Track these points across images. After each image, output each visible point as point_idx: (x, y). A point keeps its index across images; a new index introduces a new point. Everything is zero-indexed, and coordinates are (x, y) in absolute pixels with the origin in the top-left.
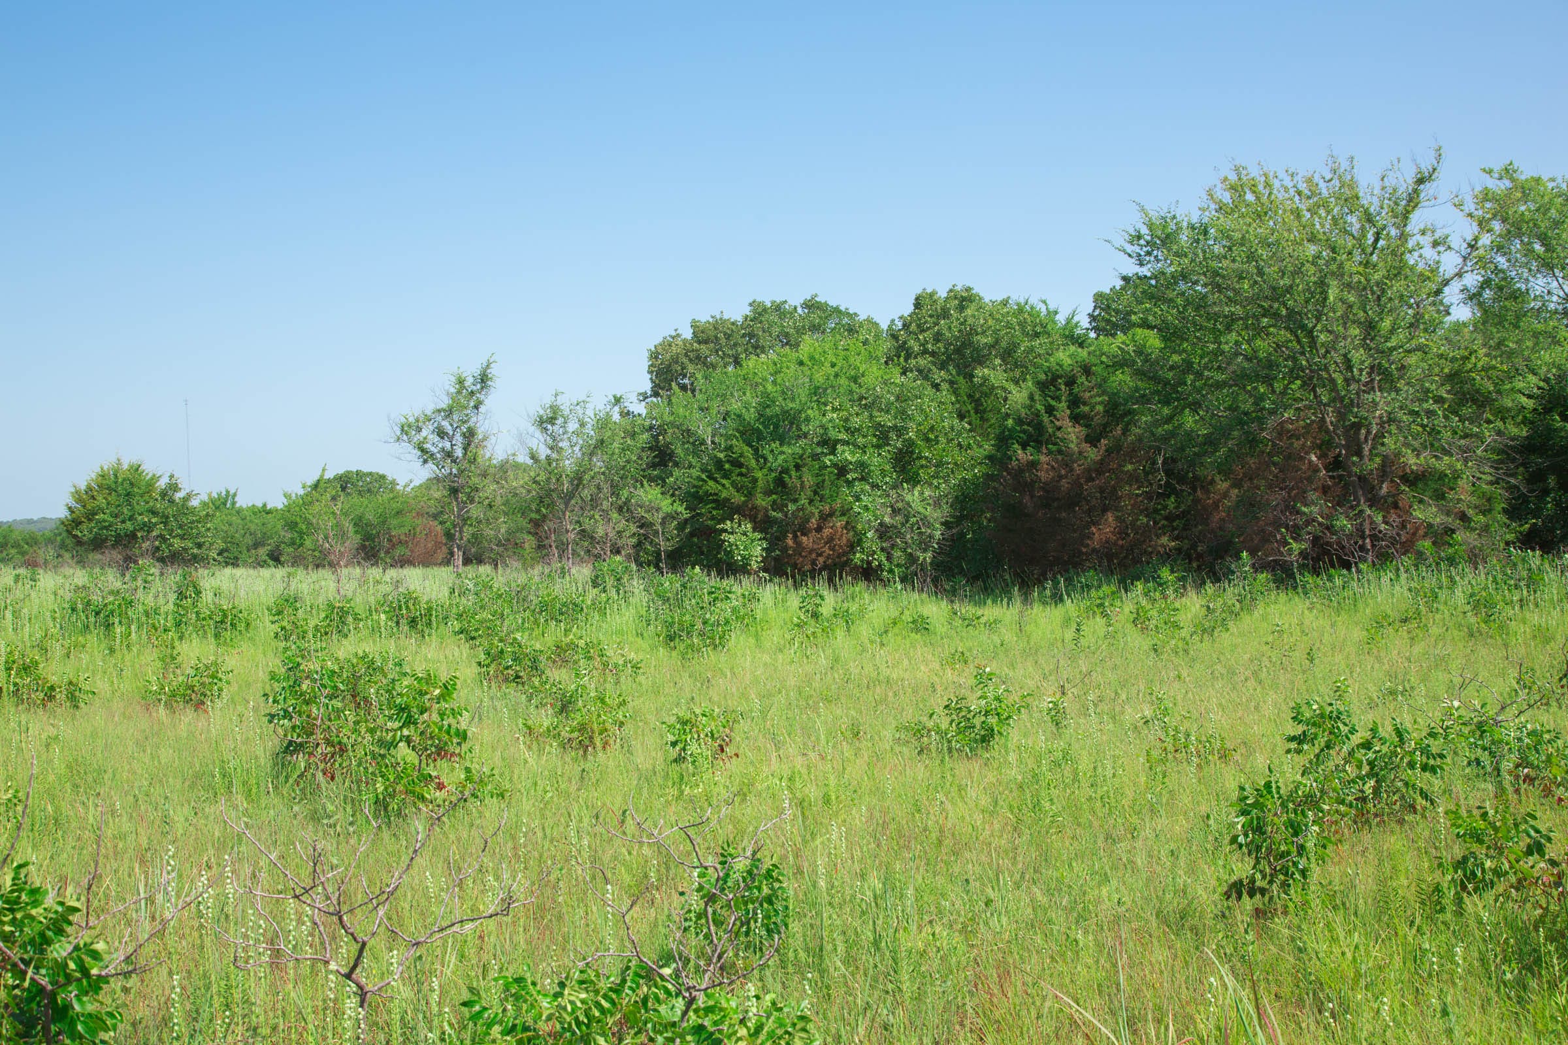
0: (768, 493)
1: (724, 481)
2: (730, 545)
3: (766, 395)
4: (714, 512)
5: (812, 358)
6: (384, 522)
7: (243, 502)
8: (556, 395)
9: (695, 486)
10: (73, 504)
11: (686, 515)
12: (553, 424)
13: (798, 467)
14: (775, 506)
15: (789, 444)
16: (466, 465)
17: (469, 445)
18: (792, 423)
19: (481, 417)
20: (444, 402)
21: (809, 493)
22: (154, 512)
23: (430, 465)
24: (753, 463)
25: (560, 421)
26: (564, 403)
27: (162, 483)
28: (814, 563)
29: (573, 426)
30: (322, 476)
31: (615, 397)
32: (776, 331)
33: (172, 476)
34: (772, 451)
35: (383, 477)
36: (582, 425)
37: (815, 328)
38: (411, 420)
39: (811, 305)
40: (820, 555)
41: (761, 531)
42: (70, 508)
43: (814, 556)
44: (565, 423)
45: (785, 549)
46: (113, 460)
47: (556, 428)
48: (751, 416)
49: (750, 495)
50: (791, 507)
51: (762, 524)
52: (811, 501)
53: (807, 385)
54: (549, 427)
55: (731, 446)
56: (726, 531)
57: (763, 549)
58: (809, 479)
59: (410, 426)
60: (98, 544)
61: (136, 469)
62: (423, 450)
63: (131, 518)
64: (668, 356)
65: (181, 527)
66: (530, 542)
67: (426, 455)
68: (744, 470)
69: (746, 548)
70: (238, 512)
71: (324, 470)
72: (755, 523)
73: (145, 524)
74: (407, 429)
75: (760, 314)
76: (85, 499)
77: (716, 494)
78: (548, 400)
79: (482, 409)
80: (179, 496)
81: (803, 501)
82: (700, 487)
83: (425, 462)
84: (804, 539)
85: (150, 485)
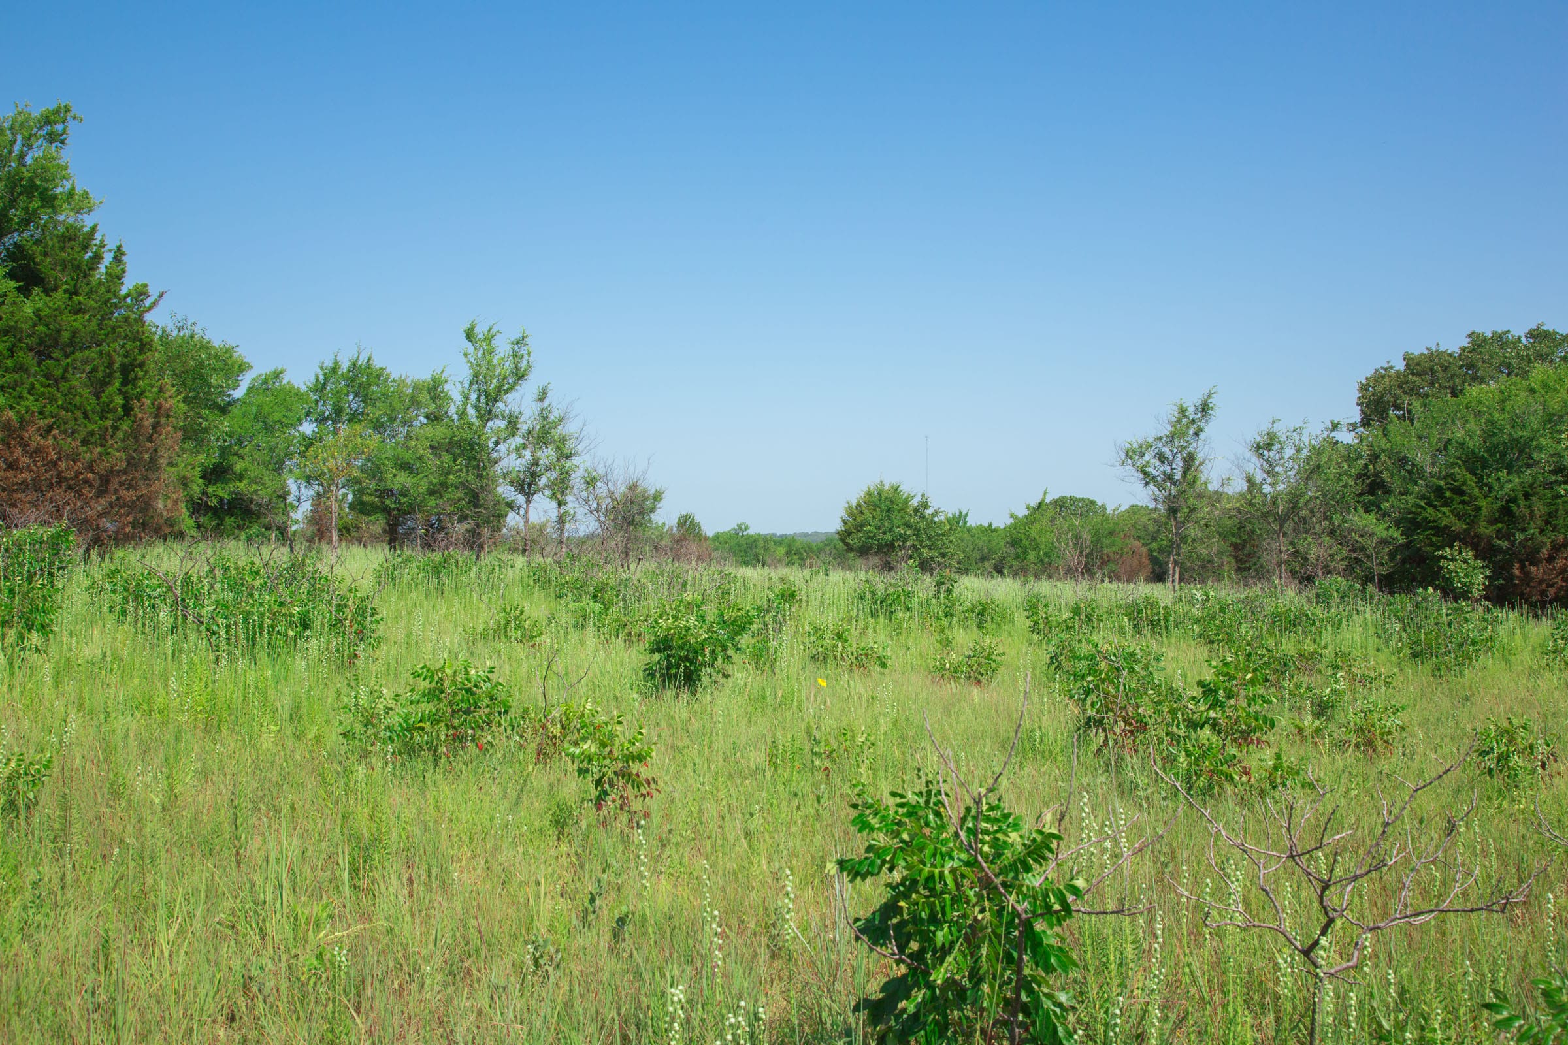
0: (1492, 522)
1: (1444, 509)
2: (1450, 572)
3: (1491, 422)
4: (1434, 539)
5: (1545, 385)
6: (1097, 542)
7: (972, 522)
8: (1273, 422)
9: (1411, 513)
10: (846, 517)
11: (1402, 540)
12: (1270, 450)
13: (1527, 496)
14: (1499, 534)
15: (1519, 472)
16: (1185, 486)
17: (1189, 467)
18: (1521, 452)
19: (1200, 443)
20: (1166, 430)
21: (1540, 522)
22: (908, 526)
23: (1152, 486)
24: (1476, 492)
25: (1276, 447)
26: (1281, 430)
27: (915, 502)
28: (1543, 593)
29: (1289, 452)
30: (1043, 500)
31: (1332, 422)
32: (1496, 361)
33: (923, 496)
34: (1499, 479)
35: (1093, 502)
36: (1298, 451)
37: (1542, 357)
38: (1135, 446)
39: (1538, 335)
40: (1552, 586)
41: (1484, 559)
42: (844, 521)
43: (1544, 586)
44: (1282, 448)
45: (1510, 578)
46: (877, 482)
47: (1272, 454)
48: (1475, 443)
49: (1472, 523)
50: (1519, 536)
51: (1485, 551)
52: (1542, 531)
53: (1540, 412)
54: (1266, 452)
55: (1453, 474)
56: (1445, 558)
57: (1486, 577)
58: (1539, 508)
59: (1134, 451)
60: (863, 551)
61: (896, 489)
62: (1146, 474)
63: (890, 530)
64: (1381, 388)
65: (929, 539)
66: (1229, 564)
67: (1148, 478)
68: (1466, 498)
69: (1466, 576)
70: (968, 530)
71: (1045, 493)
72: (1477, 551)
73: (901, 535)
74: (1131, 454)
75: (1479, 346)
76: (856, 512)
77: (1434, 521)
78: (1265, 427)
79: (1202, 436)
80: (929, 512)
81: (1533, 530)
82: (1419, 514)
83: (1147, 483)
84: (1533, 569)
85: (906, 502)
